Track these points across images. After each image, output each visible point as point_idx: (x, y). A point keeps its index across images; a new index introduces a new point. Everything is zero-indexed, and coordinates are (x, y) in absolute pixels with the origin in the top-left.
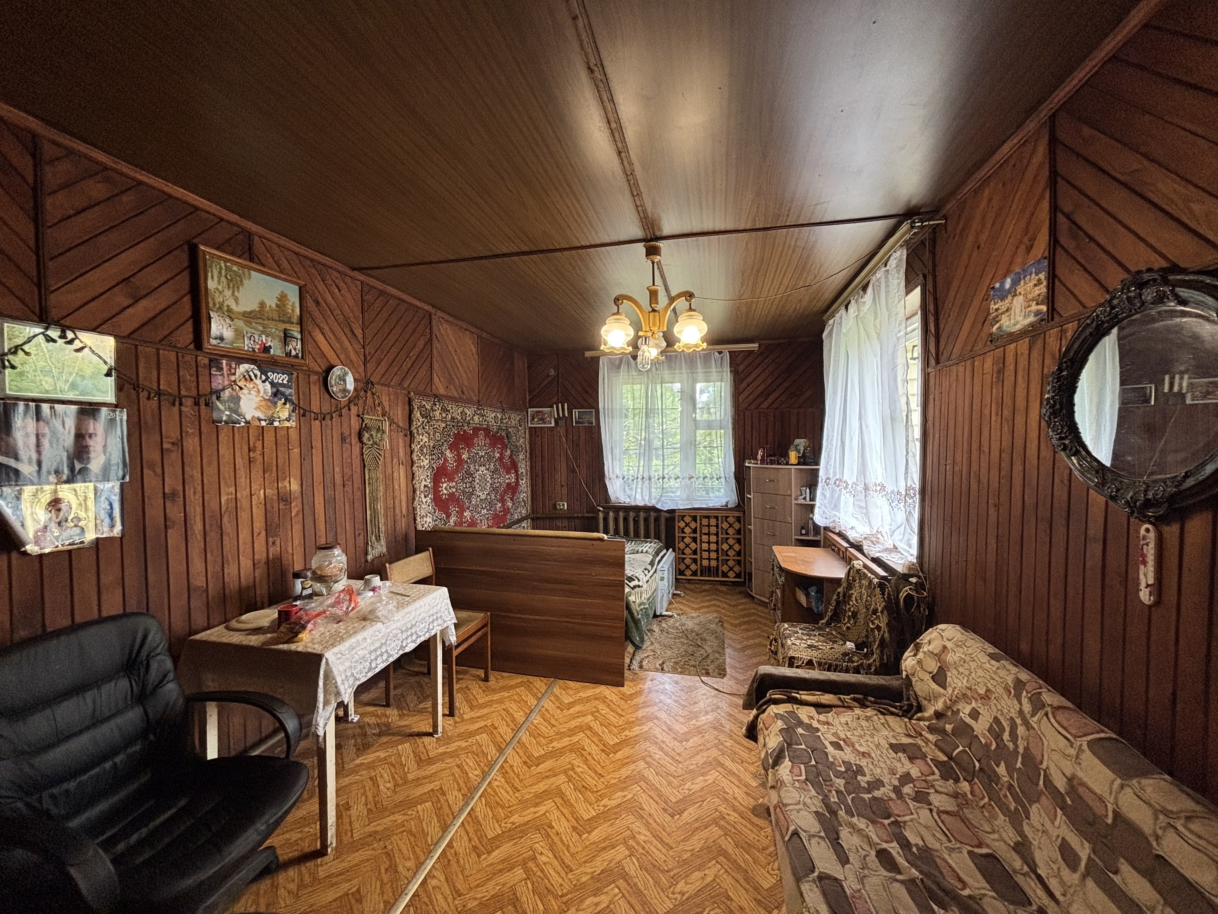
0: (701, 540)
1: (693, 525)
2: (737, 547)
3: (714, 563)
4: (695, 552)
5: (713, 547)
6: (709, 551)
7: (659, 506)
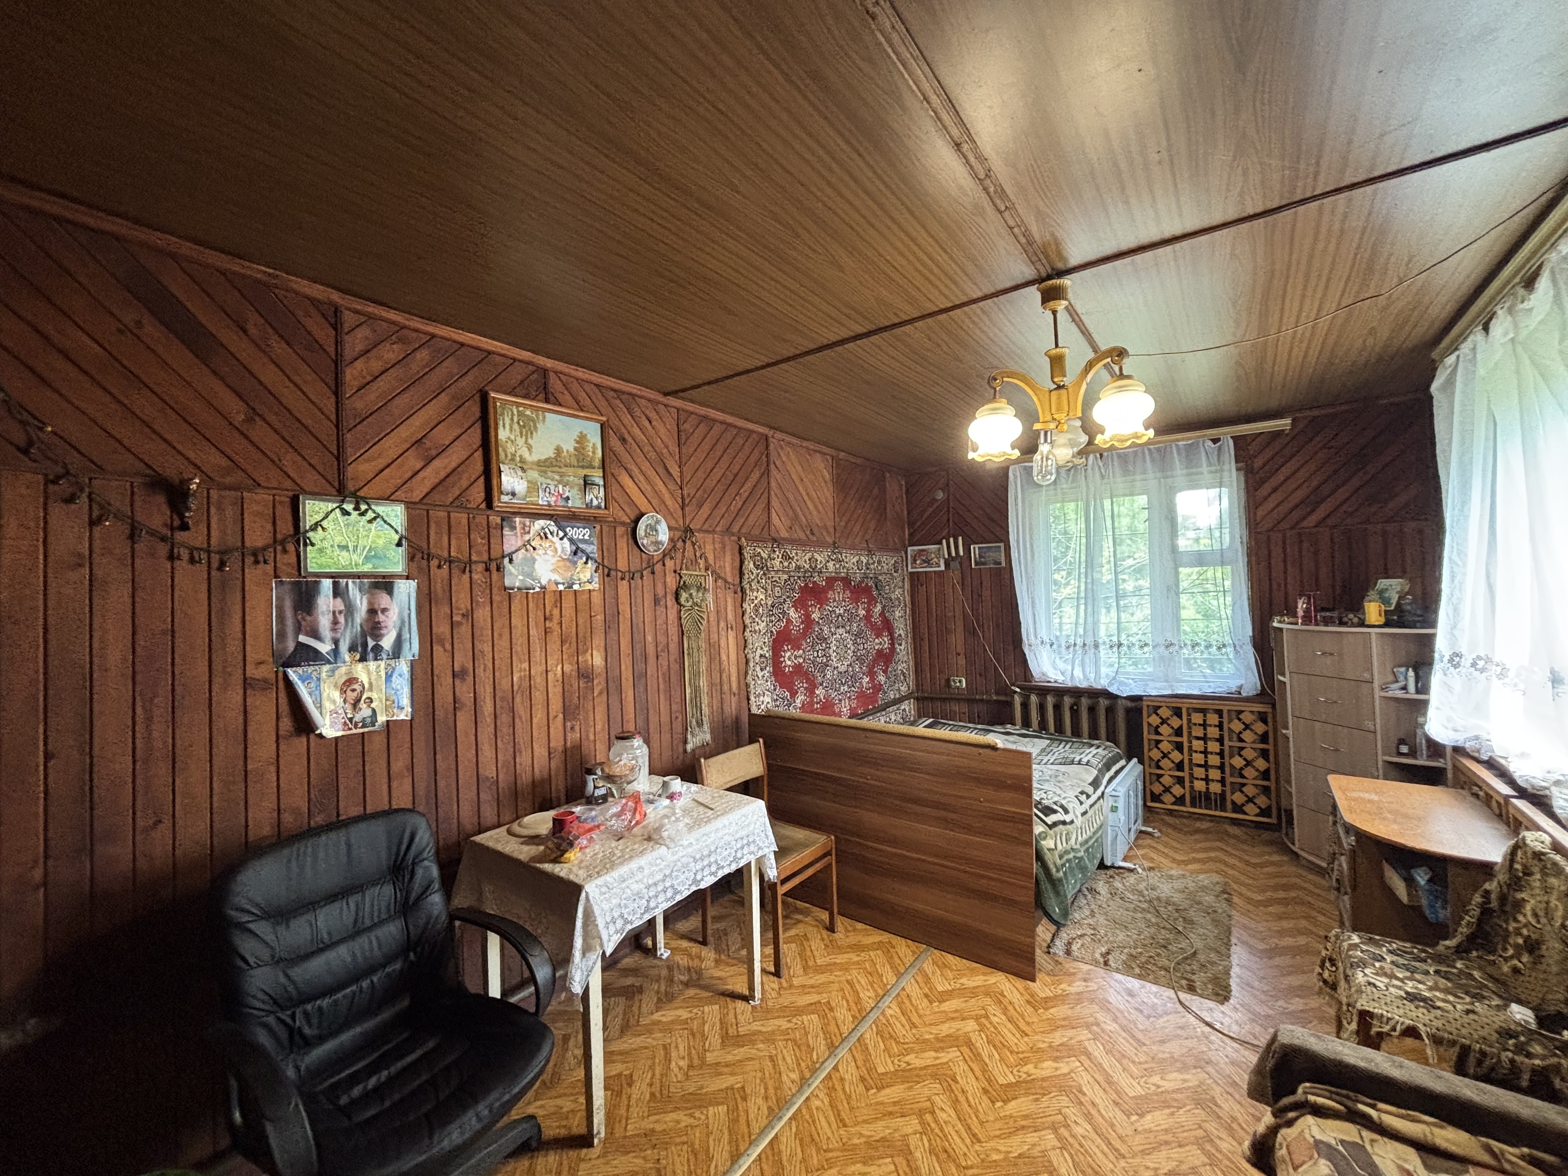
0: (1190, 748)
1: (1175, 722)
2: (1261, 764)
3: (1215, 788)
4: (1180, 766)
5: (1214, 760)
6: (1206, 766)
7: (1113, 690)
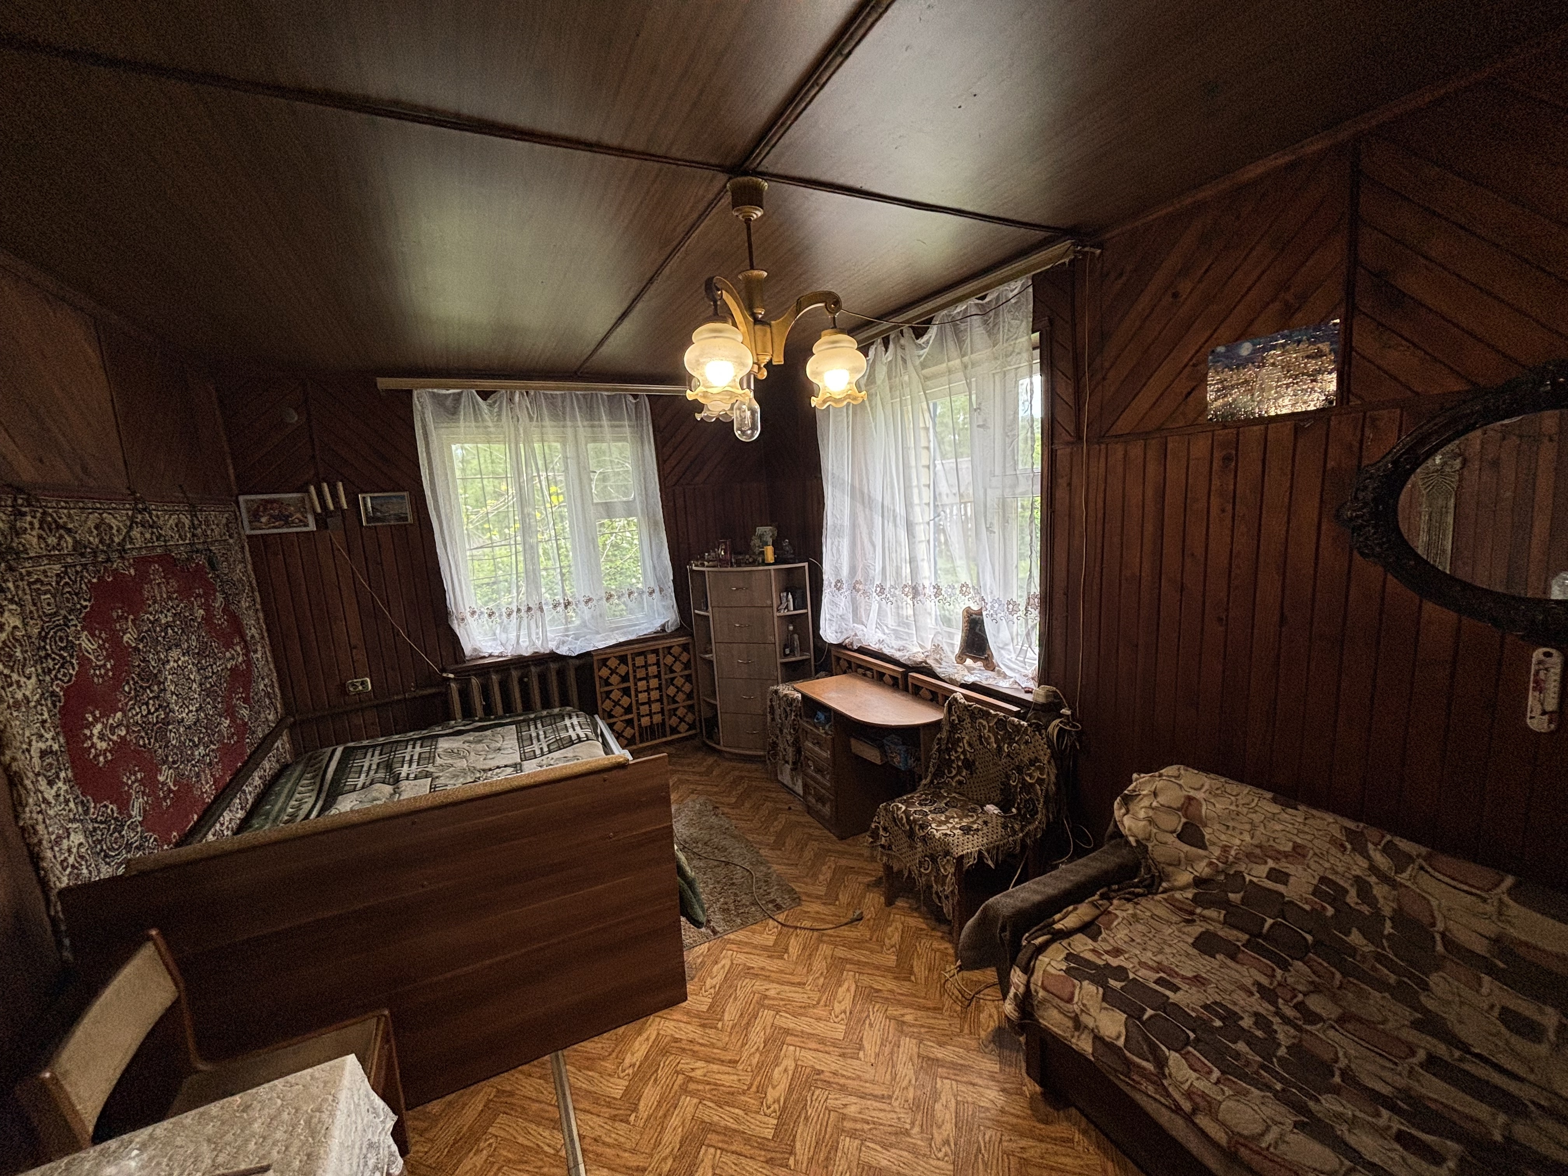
0: (636, 690)
1: (622, 670)
2: (687, 688)
3: (657, 718)
4: (628, 710)
5: (655, 695)
6: (649, 702)
7: (563, 651)
